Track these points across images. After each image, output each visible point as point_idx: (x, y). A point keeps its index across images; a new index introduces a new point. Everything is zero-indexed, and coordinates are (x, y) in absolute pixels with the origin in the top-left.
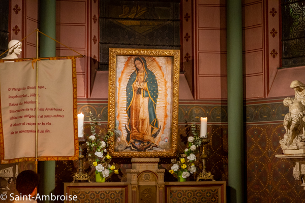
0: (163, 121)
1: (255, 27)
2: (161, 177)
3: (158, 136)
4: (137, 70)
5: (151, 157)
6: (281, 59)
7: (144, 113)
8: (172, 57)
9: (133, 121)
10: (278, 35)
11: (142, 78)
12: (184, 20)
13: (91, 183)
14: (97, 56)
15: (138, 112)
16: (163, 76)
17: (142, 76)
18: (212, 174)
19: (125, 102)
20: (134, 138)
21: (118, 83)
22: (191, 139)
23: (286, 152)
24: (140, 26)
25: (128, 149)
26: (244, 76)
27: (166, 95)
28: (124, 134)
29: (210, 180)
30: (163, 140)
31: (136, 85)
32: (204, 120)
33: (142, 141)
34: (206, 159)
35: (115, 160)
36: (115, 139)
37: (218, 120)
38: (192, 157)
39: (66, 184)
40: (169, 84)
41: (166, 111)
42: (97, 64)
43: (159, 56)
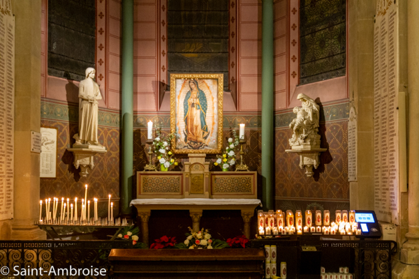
0: (211, 127)
1: (281, 55)
2: (207, 167)
3: (208, 138)
4: (191, 89)
5: (203, 153)
6: (299, 78)
7: (197, 121)
8: (217, 79)
9: (189, 127)
10: (297, 60)
11: (195, 95)
12: (231, 52)
13: (156, 172)
14: (165, 80)
15: (192, 120)
16: (211, 93)
17: (195, 94)
18: (247, 166)
19: (183, 113)
20: (190, 139)
21: (177, 99)
22: (230, 140)
23: (293, 148)
24: (198, 57)
25: (186, 148)
26: (274, 93)
27: (213, 108)
28: (183, 137)
29: (246, 170)
30: (211, 142)
31: (191, 101)
32: (242, 126)
33: (196, 142)
34: (243, 155)
35: (176, 156)
36: (176, 141)
37: (255, 126)
38: (231, 153)
39: (138, 173)
40: (215, 100)
41: (213, 120)
42: (165, 86)
43: (207, 79)
